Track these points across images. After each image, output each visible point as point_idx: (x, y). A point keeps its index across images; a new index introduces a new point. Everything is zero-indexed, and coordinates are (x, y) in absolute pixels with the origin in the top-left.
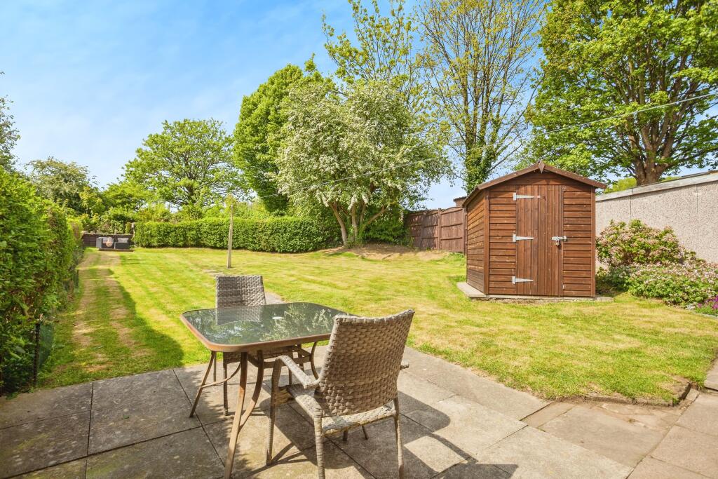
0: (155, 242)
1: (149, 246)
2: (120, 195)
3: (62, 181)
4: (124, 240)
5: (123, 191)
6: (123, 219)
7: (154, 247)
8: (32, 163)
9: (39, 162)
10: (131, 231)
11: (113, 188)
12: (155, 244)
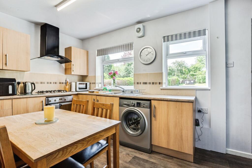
0: (201, 81)
1: (200, 83)
2: (194, 67)
3: (179, 66)
4: (192, 81)
5: (195, 66)
6: (193, 75)
7: (201, 83)
8: (172, 63)
9: (174, 62)
10: (195, 78)
11: (192, 65)
12: (202, 82)
